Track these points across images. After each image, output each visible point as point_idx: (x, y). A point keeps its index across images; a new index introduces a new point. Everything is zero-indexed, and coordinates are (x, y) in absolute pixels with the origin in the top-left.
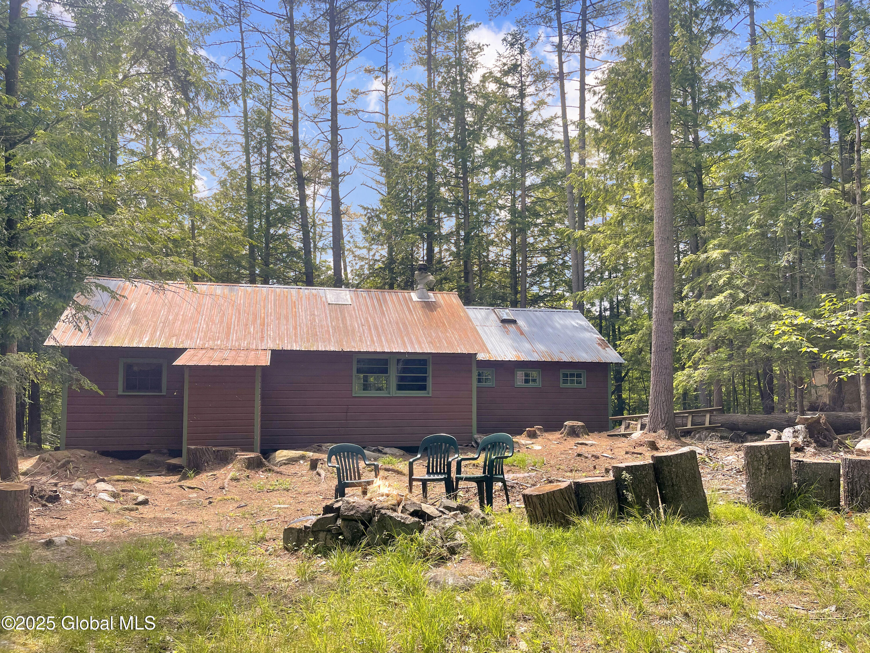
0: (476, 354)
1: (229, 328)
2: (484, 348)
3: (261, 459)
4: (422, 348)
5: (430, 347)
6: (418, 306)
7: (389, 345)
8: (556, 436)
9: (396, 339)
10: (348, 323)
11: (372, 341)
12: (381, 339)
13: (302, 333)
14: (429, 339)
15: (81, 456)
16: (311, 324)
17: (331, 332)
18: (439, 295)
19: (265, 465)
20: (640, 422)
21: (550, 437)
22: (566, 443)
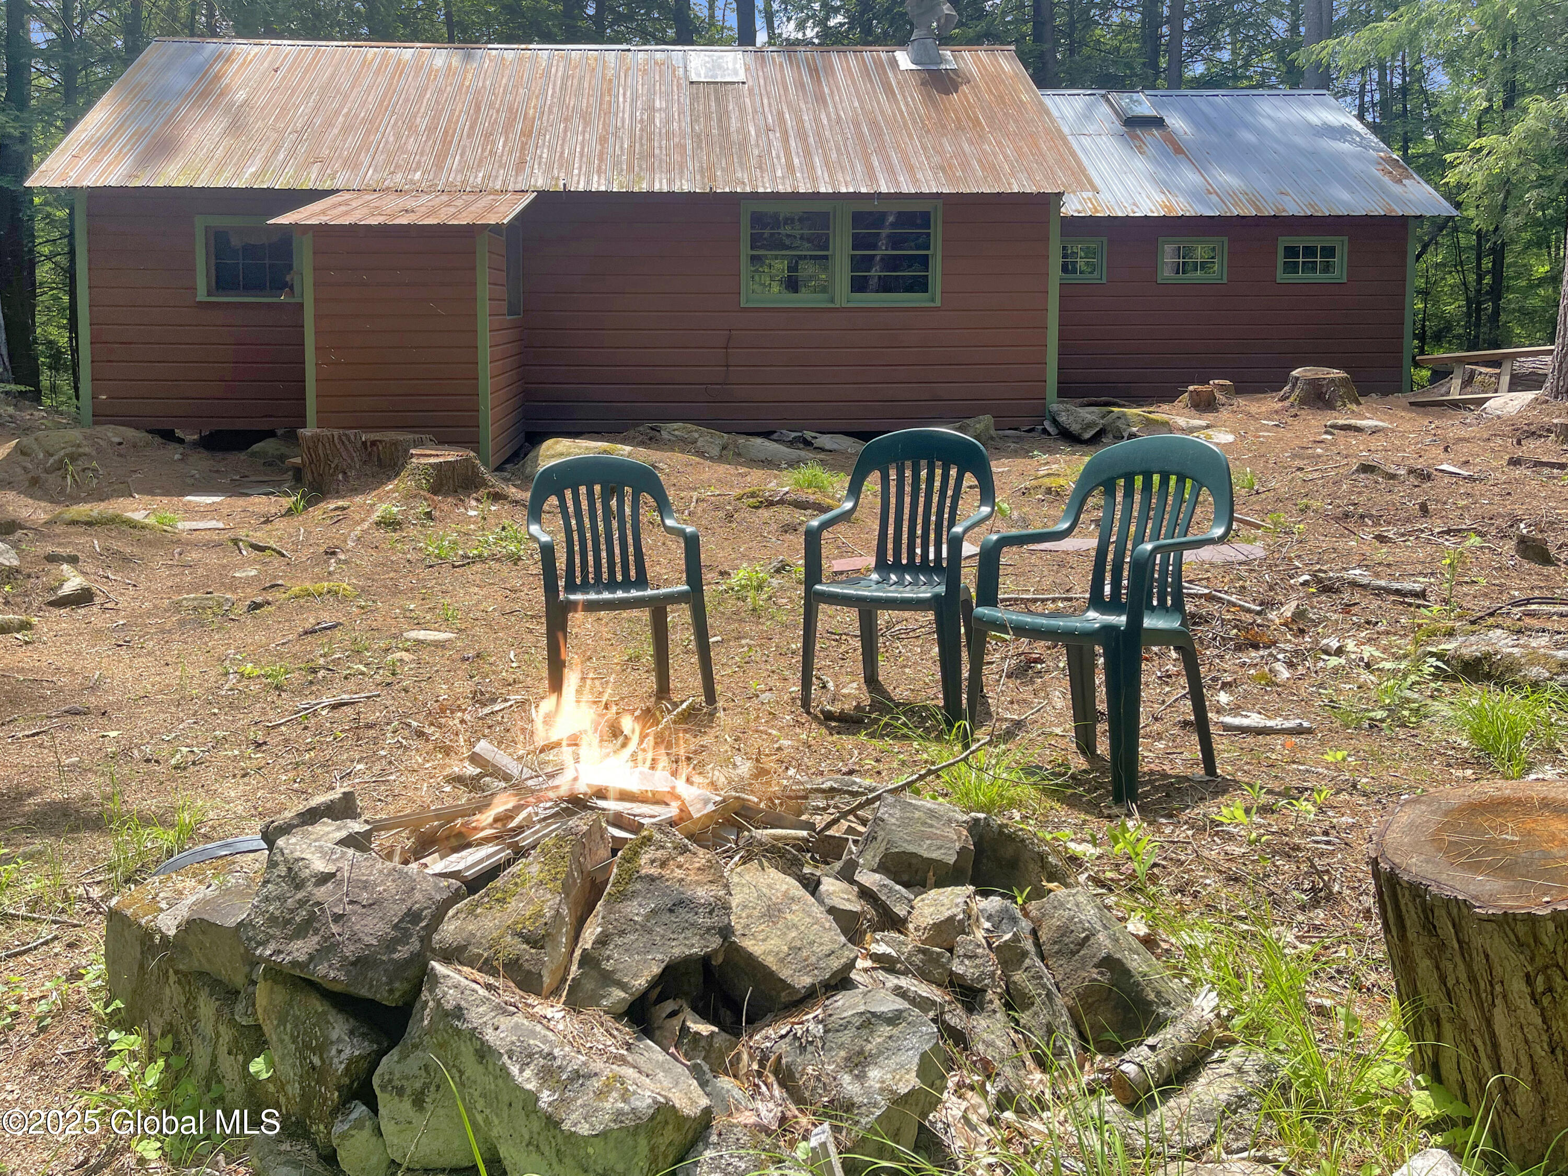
0: (1060, 195)
1: (446, 142)
2: (1083, 180)
3: (474, 466)
4: (916, 181)
5: (937, 179)
6: (913, 81)
7: (830, 175)
8: (1269, 404)
9: (850, 161)
10: (734, 124)
11: (790, 167)
12: (811, 159)
13: (618, 152)
14: (936, 159)
15: (111, 443)
16: (642, 130)
17: (689, 147)
18: (966, 54)
19: (484, 484)
20: (1507, 367)
21: (1254, 408)
22: (1297, 425)
